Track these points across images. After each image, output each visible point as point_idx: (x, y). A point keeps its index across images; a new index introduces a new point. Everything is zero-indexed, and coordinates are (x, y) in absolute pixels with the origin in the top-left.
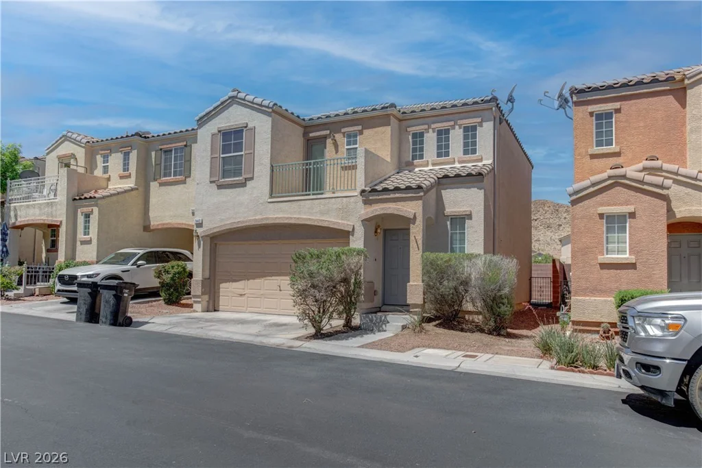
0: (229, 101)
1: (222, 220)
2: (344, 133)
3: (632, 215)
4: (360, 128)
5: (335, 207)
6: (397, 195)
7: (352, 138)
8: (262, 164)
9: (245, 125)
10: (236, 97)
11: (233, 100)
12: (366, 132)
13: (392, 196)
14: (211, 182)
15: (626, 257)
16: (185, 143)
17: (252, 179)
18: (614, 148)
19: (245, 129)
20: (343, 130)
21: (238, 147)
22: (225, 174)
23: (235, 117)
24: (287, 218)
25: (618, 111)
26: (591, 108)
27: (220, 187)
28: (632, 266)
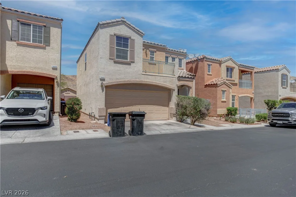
0: (121, 22)
1: (117, 79)
2: (149, 50)
3: (226, 91)
4: (156, 50)
5: (168, 80)
6: (188, 79)
7: (152, 53)
8: (138, 57)
9: (130, 37)
10: (125, 22)
11: (123, 23)
12: (157, 52)
13: (186, 79)
14: (110, 59)
15: (225, 100)
16: (45, 24)
17: (134, 62)
18: (210, 73)
19: (130, 39)
20: (149, 49)
21: (126, 46)
22: (118, 56)
23: (123, 30)
24: (151, 82)
25: (211, 65)
26: (208, 63)
27: (115, 62)
28: (225, 102)
